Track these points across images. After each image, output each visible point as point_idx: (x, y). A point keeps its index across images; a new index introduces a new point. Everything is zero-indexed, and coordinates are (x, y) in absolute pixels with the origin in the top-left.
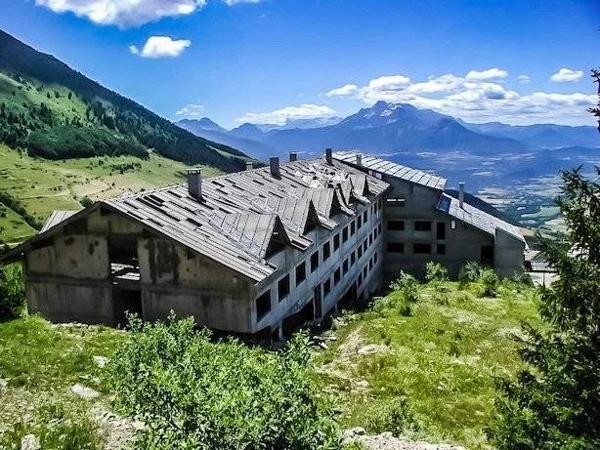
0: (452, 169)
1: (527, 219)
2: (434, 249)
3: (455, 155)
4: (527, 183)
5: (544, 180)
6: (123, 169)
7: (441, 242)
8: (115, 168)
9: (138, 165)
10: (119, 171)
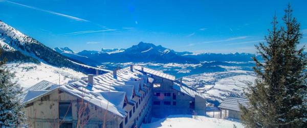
0: (169, 70)
1: (200, 90)
2: (172, 103)
3: (171, 65)
4: (199, 75)
5: (206, 75)
6: (28, 69)
7: (174, 101)
8: (23, 68)
9: (36, 67)
10: (26, 70)
